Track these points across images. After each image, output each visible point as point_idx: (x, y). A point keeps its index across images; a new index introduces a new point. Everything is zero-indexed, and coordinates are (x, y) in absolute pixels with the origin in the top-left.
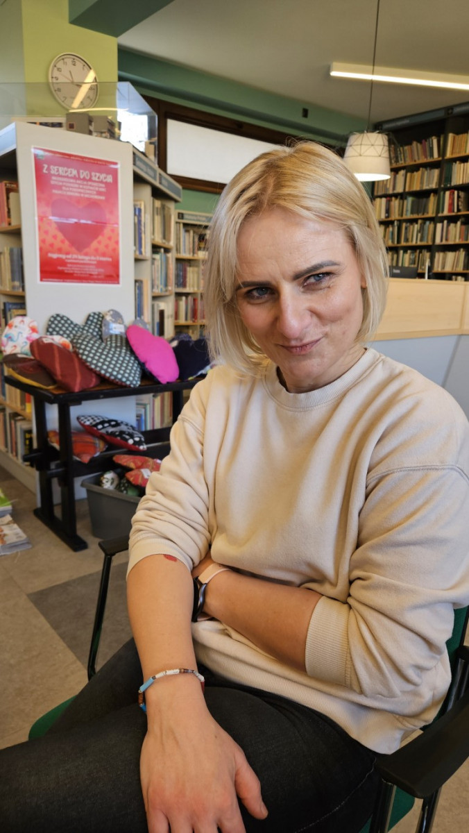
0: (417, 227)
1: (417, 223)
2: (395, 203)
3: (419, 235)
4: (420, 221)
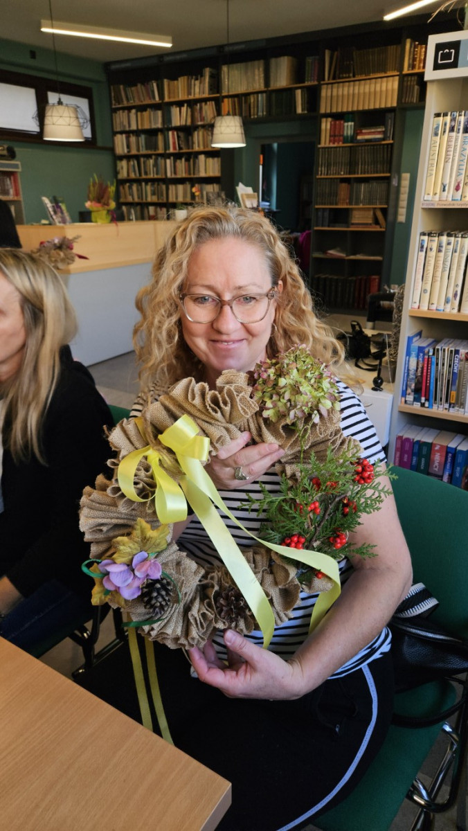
0: (151, 162)
1: (151, 158)
2: (133, 139)
3: (155, 169)
4: (153, 157)
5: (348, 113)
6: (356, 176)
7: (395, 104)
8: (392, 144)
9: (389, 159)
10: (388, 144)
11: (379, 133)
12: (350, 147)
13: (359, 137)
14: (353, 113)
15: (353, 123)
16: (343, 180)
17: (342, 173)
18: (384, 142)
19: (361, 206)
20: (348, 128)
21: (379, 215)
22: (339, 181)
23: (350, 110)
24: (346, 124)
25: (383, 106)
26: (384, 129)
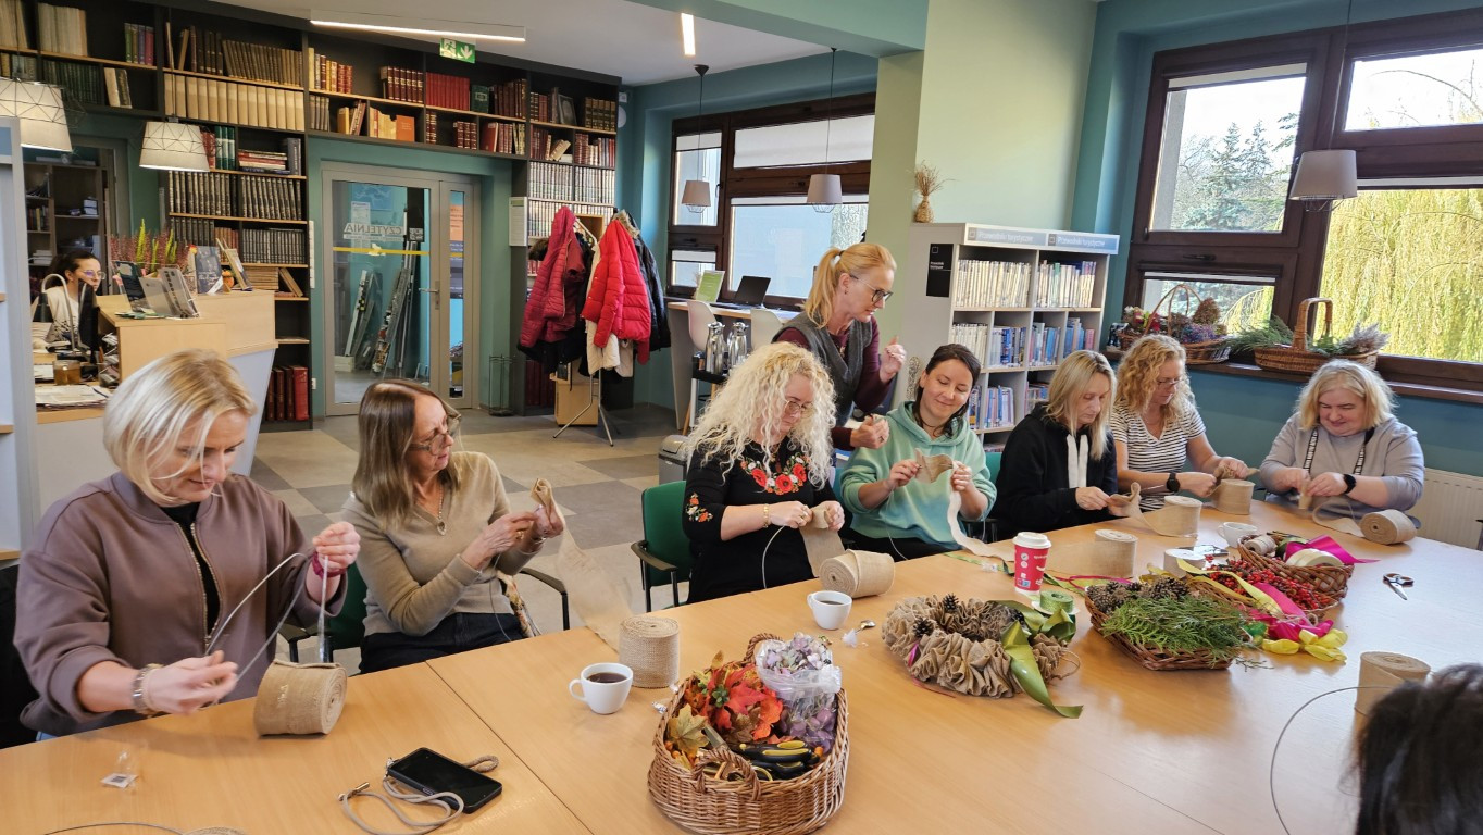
5: (223, 126)
6: (246, 219)
7: (301, 128)
8: (302, 181)
9: (299, 199)
10: (294, 181)
11: (277, 161)
12: (231, 175)
13: (243, 163)
14: (230, 126)
15: (232, 142)
16: (220, 223)
17: (219, 212)
18: (289, 177)
19: (259, 264)
20: (227, 146)
21: (289, 280)
22: (212, 223)
23: (225, 120)
24: (220, 140)
25: (283, 127)
26: (286, 159)
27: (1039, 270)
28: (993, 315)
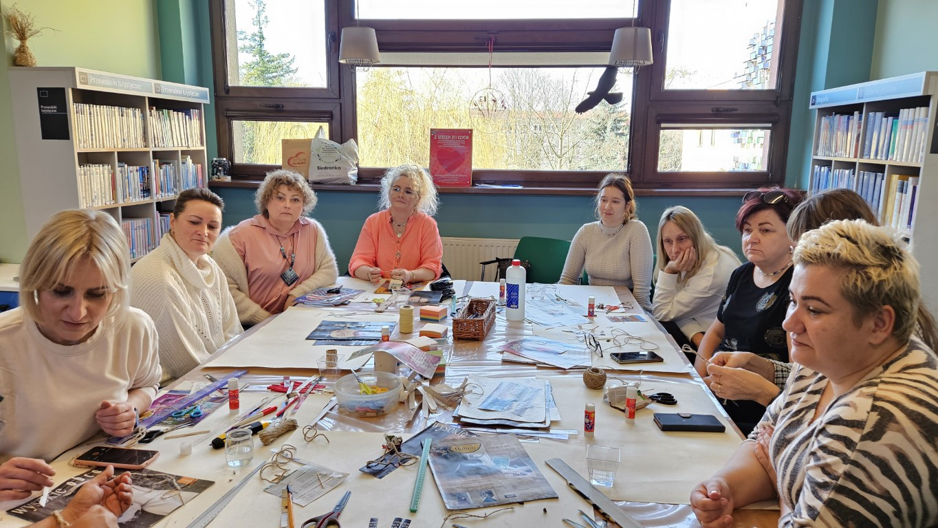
27: (151, 115)
28: (116, 154)
